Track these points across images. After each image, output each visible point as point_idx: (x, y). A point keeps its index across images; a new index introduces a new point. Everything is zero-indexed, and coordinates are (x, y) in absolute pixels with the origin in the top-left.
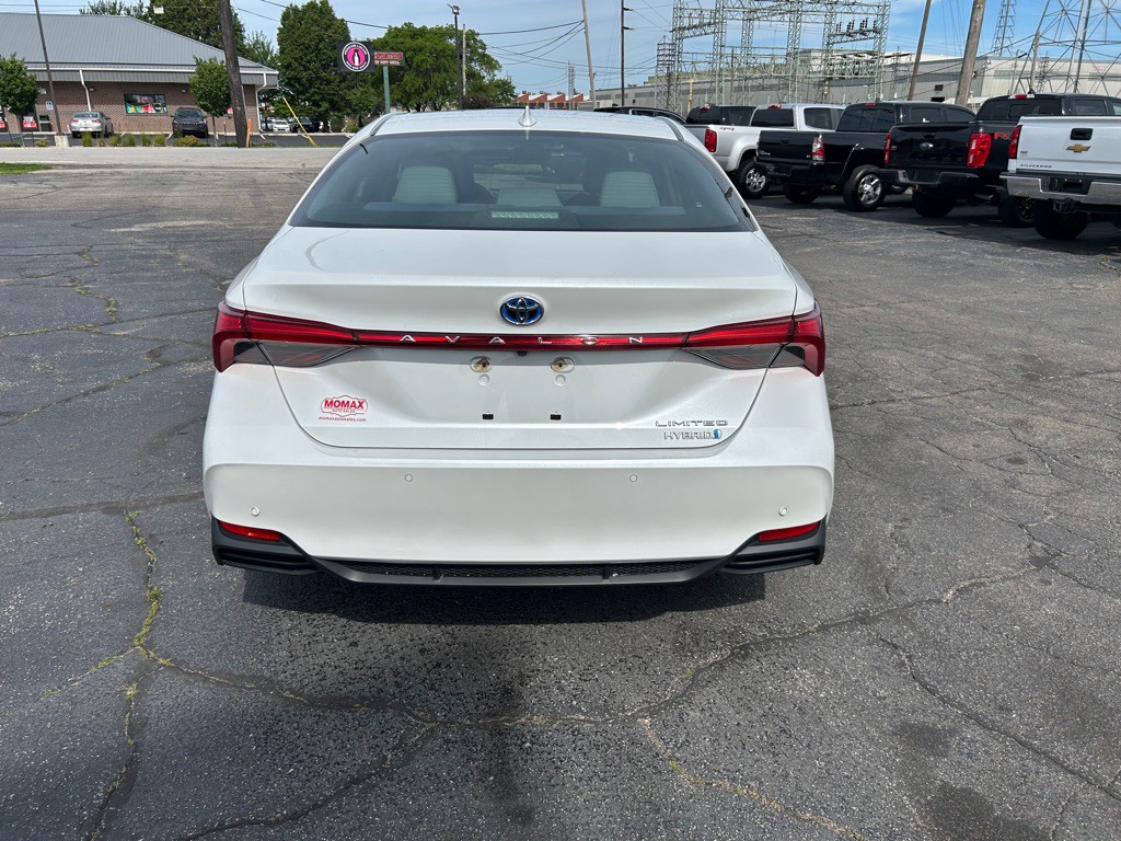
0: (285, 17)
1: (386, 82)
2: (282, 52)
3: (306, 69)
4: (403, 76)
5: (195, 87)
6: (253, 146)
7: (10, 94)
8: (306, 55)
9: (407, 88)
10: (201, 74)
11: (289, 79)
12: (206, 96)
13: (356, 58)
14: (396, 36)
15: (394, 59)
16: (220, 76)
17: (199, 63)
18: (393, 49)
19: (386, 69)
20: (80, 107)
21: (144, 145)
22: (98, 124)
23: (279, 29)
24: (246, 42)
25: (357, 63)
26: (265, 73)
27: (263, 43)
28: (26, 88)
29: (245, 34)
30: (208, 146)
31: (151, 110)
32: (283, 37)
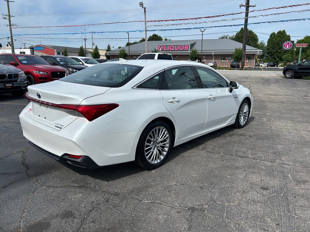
0: (271, 36)
1: (300, 52)
2: (268, 45)
3: (274, 49)
4: (307, 51)
5: (233, 55)
6: (245, 70)
7: (192, 58)
8: (274, 45)
9: (308, 54)
10: (236, 52)
11: (268, 52)
12: (236, 57)
13: (288, 46)
14: (307, 39)
15: (305, 46)
16: (240, 52)
17: (236, 49)
18: (305, 43)
19: (301, 49)
20: (211, 60)
21: (219, 69)
22: (213, 64)
23: (269, 39)
24: (258, 43)
25: (288, 47)
26: (258, 51)
27: (263, 43)
28: (196, 56)
29: (259, 41)
30: (234, 70)
31: (227, 61)
32: (270, 41)
